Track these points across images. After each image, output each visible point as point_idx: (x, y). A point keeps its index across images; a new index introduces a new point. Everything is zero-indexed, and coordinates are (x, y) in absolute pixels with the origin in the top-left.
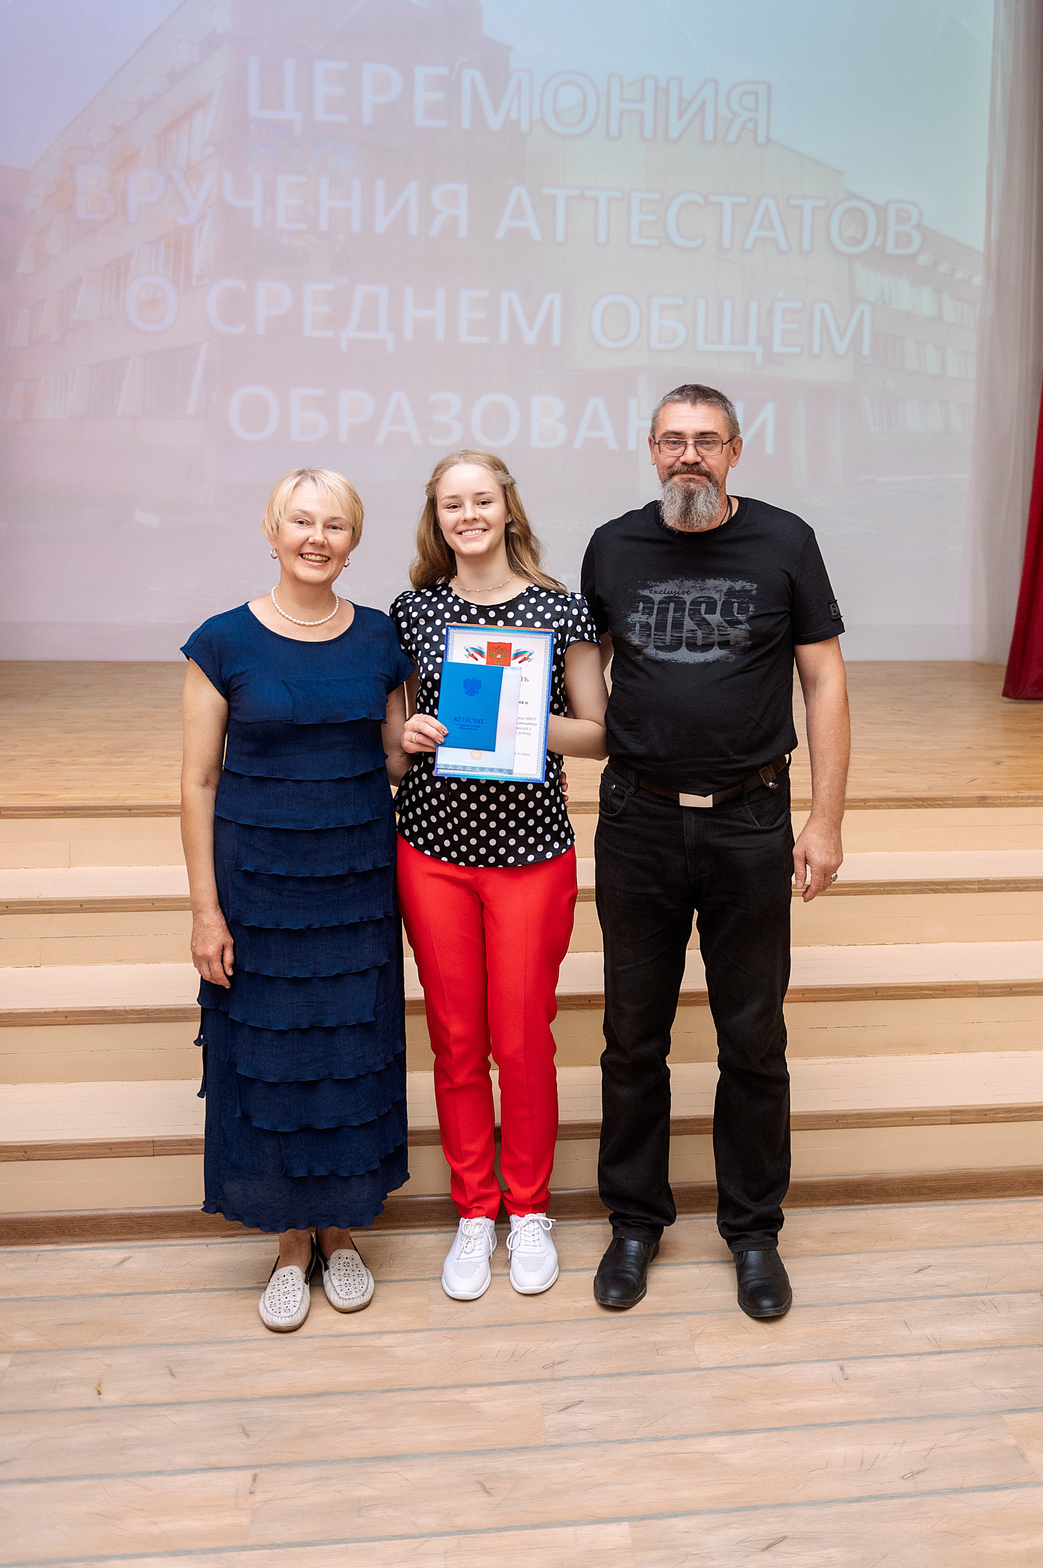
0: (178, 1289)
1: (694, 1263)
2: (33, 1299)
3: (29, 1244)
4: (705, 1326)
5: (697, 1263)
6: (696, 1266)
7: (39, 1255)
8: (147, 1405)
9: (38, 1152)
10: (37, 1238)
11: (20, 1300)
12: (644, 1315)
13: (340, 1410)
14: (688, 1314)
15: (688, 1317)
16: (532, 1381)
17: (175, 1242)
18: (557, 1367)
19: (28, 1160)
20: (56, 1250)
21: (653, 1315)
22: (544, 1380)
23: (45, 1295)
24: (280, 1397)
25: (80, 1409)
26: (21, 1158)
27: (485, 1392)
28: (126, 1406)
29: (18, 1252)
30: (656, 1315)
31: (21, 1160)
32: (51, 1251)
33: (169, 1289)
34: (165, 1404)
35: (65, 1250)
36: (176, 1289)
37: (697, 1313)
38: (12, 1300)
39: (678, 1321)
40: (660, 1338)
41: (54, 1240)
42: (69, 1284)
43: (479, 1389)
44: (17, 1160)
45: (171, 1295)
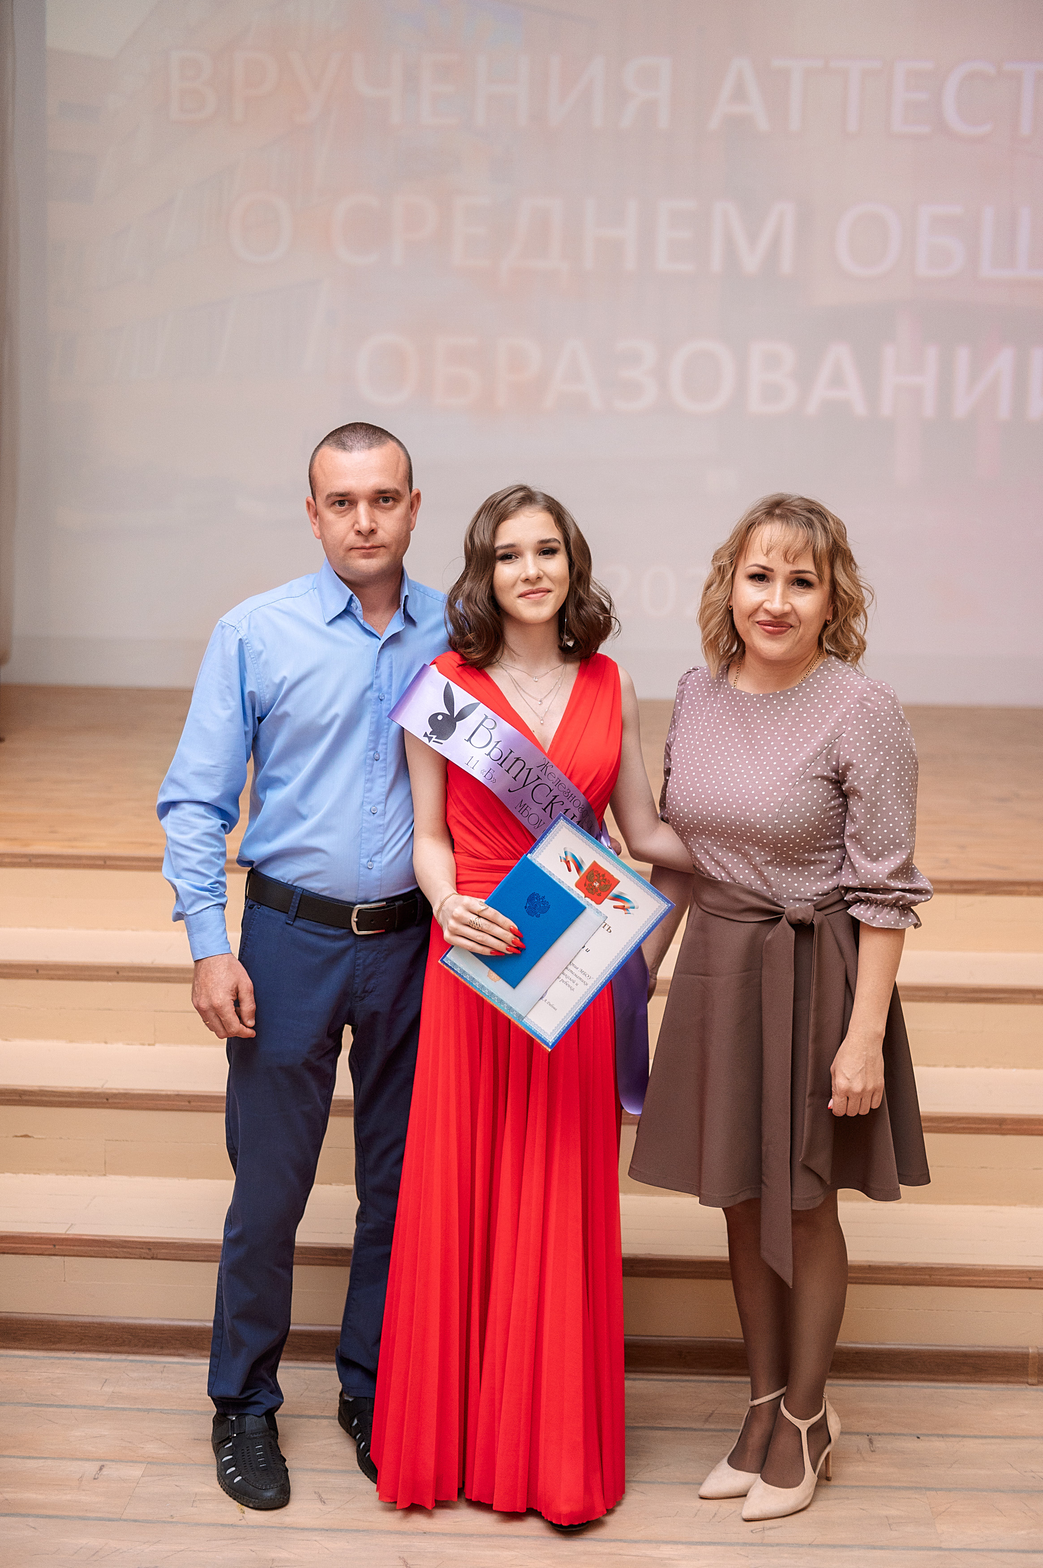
0: (322, 1414)
1: (938, 1436)
2: (161, 1411)
3: (153, 1354)
4: (949, 1505)
5: (942, 1436)
6: (941, 1439)
7: (165, 1367)
8: (296, 1529)
9: (163, 1251)
10: (162, 1348)
11: (148, 1411)
12: (875, 1487)
13: (513, 1553)
14: (929, 1489)
15: (928, 1492)
16: (738, 1544)
17: (317, 1365)
18: (767, 1533)
19: (153, 1258)
20: (183, 1363)
21: (885, 1487)
22: (752, 1544)
23: (175, 1408)
24: (444, 1534)
25: (222, 1525)
26: (146, 1256)
27: (682, 1550)
28: (273, 1527)
29: (141, 1361)
30: (890, 1487)
31: (144, 1258)
32: (178, 1363)
33: (314, 1414)
34: (316, 1529)
35: (193, 1364)
36: (321, 1414)
37: (941, 1489)
38: (138, 1410)
39: (917, 1497)
40: (893, 1512)
41: (181, 1352)
42: (200, 1399)
43: (675, 1547)
44: (140, 1258)
45: (315, 1420)
